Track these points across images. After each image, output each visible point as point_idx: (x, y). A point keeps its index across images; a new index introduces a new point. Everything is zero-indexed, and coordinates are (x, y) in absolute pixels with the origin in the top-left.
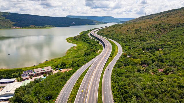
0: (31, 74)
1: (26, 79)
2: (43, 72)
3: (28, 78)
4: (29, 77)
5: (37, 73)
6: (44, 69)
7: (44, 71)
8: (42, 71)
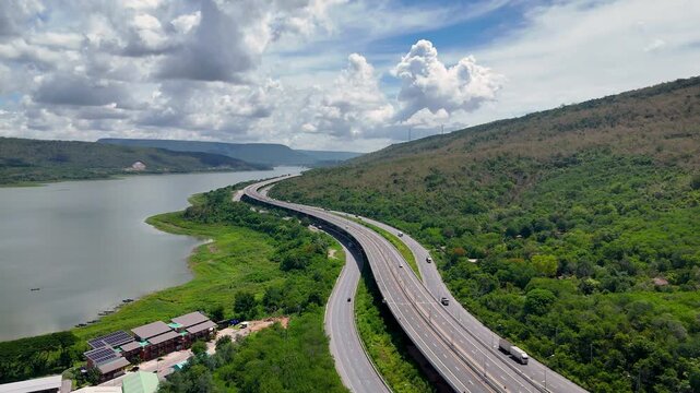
0: (128, 348)
1: (114, 371)
2: (176, 335)
3: (120, 370)
4: (124, 361)
5: (155, 341)
6: (178, 323)
7: (179, 330)
8: (173, 335)
